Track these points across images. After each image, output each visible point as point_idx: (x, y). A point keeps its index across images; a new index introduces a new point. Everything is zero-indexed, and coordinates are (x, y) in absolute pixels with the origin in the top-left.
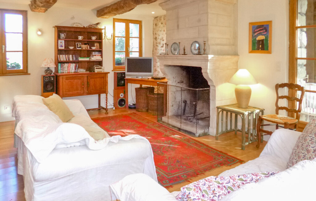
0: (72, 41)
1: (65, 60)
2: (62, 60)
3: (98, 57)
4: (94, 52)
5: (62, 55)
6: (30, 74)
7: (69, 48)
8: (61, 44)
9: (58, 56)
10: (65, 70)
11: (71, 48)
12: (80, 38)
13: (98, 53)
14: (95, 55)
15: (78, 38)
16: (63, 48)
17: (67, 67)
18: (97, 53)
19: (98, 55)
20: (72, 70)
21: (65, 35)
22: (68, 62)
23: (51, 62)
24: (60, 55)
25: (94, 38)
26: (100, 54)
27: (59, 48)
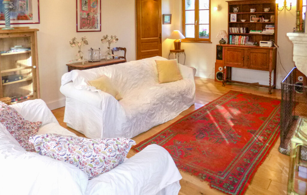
0: (247, 14)
1: (236, 32)
2: (233, 32)
3: (271, 30)
4: (267, 25)
5: (233, 28)
6: (212, 43)
7: (241, 21)
8: (233, 17)
9: (230, 28)
10: (236, 42)
11: (243, 21)
12: (252, 11)
13: (272, 25)
14: (268, 29)
15: (249, 11)
16: (235, 21)
17: (237, 39)
18: (270, 26)
19: (271, 29)
20: (243, 42)
21: (238, 9)
22: (239, 34)
23: (222, 34)
24: (232, 28)
25: (266, 10)
26: (274, 27)
27: (231, 21)
